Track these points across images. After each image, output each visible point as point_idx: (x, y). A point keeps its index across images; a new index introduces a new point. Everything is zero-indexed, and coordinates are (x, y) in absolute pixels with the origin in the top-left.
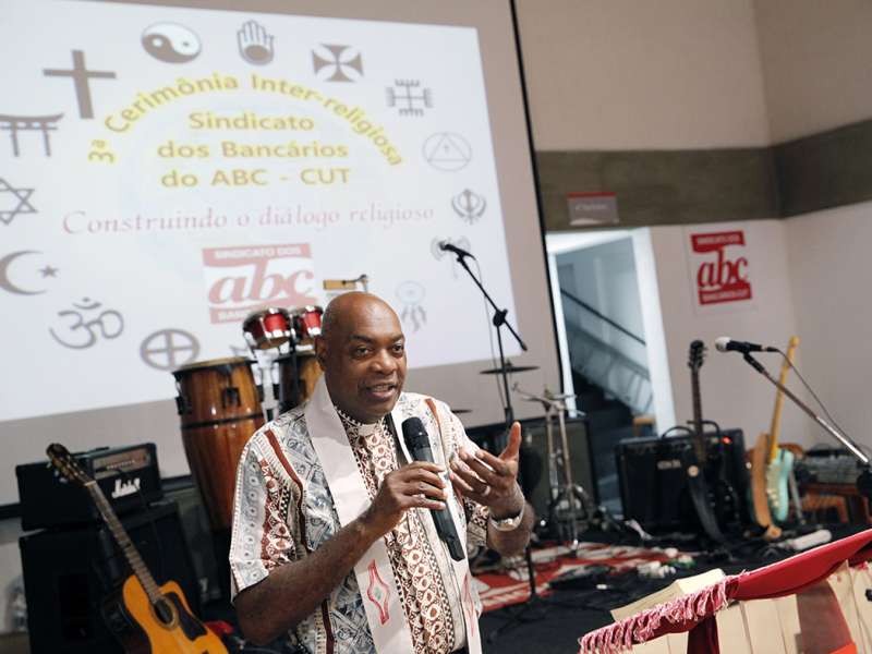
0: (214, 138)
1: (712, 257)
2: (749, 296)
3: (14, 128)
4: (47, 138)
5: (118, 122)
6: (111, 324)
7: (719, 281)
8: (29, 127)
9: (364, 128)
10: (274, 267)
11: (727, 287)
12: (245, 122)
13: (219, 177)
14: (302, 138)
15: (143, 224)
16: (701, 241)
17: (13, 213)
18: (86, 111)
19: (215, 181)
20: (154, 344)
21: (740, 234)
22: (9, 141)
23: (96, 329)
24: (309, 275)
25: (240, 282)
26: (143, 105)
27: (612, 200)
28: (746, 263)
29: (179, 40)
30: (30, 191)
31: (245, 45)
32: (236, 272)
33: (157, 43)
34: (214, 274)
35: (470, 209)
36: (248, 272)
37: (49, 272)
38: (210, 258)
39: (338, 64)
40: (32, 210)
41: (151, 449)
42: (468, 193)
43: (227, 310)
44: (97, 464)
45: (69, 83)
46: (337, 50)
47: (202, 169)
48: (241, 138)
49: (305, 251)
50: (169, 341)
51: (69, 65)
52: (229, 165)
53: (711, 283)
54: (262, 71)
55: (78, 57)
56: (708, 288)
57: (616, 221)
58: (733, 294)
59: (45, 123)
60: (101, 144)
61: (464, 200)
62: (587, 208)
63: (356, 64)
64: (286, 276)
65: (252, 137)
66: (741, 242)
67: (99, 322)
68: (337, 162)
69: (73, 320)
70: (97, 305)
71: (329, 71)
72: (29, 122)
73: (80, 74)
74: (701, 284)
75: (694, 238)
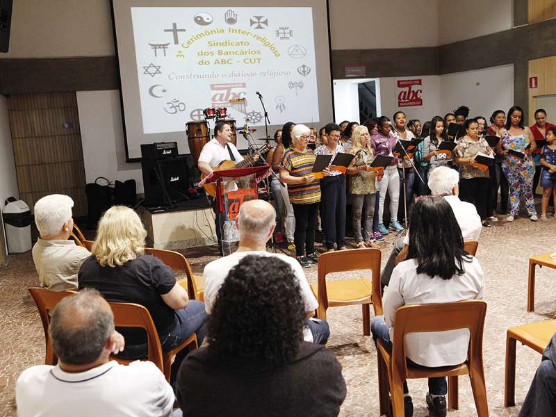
0: (215, 49)
1: (406, 89)
2: (421, 104)
3: (155, 48)
4: (165, 51)
5: (186, 45)
6: (182, 107)
7: (408, 98)
8: (160, 48)
9: (267, 44)
10: (233, 90)
11: (412, 101)
12: (226, 43)
13: (217, 62)
14: (245, 48)
15: (192, 76)
16: (401, 83)
17: (154, 74)
18: (176, 42)
19: (215, 63)
20: (194, 114)
21: (420, 81)
22: (154, 52)
23: (177, 108)
24: (245, 93)
25: (222, 95)
26: (194, 39)
27: (364, 68)
28: (421, 92)
29: (205, 18)
30: (160, 67)
31: (227, 18)
32: (220, 92)
33: (199, 19)
34: (213, 93)
35: (304, 72)
36: (225, 92)
37: (164, 91)
38: (213, 87)
39: (259, 23)
40: (160, 73)
41: (176, 143)
42: (304, 66)
43: (218, 104)
44: (158, 146)
45: (172, 33)
46: (259, 18)
47: (211, 59)
48: (224, 49)
49: (244, 85)
50: (199, 112)
51: (172, 28)
52: (220, 58)
53: (404, 99)
54: (233, 27)
55: (174, 25)
56: (402, 101)
57: (365, 75)
58: (414, 103)
59: (164, 46)
60: (180, 52)
61: (302, 69)
62: (353, 70)
63: (266, 22)
64: (237, 93)
65: (228, 49)
66: (420, 84)
67: (178, 106)
68: (257, 56)
69: (171, 105)
70: (178, 101)
71: (256, 25)
72: (160, 46)
73: (175, 31)
74: (399, 98)
75: (399, 82)
